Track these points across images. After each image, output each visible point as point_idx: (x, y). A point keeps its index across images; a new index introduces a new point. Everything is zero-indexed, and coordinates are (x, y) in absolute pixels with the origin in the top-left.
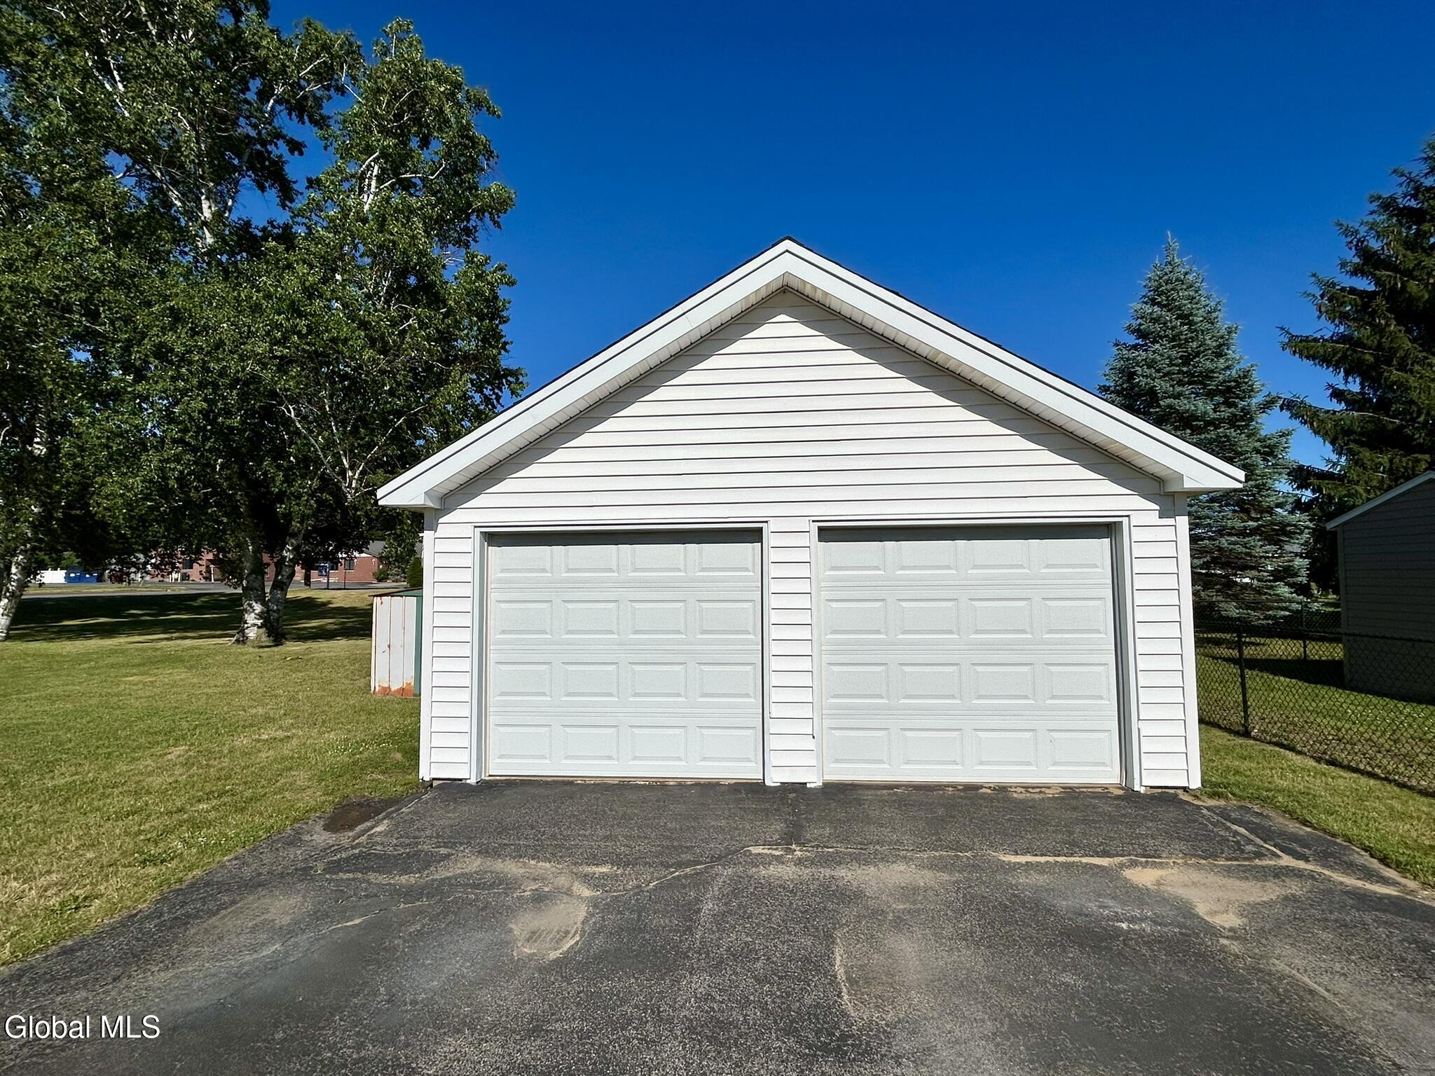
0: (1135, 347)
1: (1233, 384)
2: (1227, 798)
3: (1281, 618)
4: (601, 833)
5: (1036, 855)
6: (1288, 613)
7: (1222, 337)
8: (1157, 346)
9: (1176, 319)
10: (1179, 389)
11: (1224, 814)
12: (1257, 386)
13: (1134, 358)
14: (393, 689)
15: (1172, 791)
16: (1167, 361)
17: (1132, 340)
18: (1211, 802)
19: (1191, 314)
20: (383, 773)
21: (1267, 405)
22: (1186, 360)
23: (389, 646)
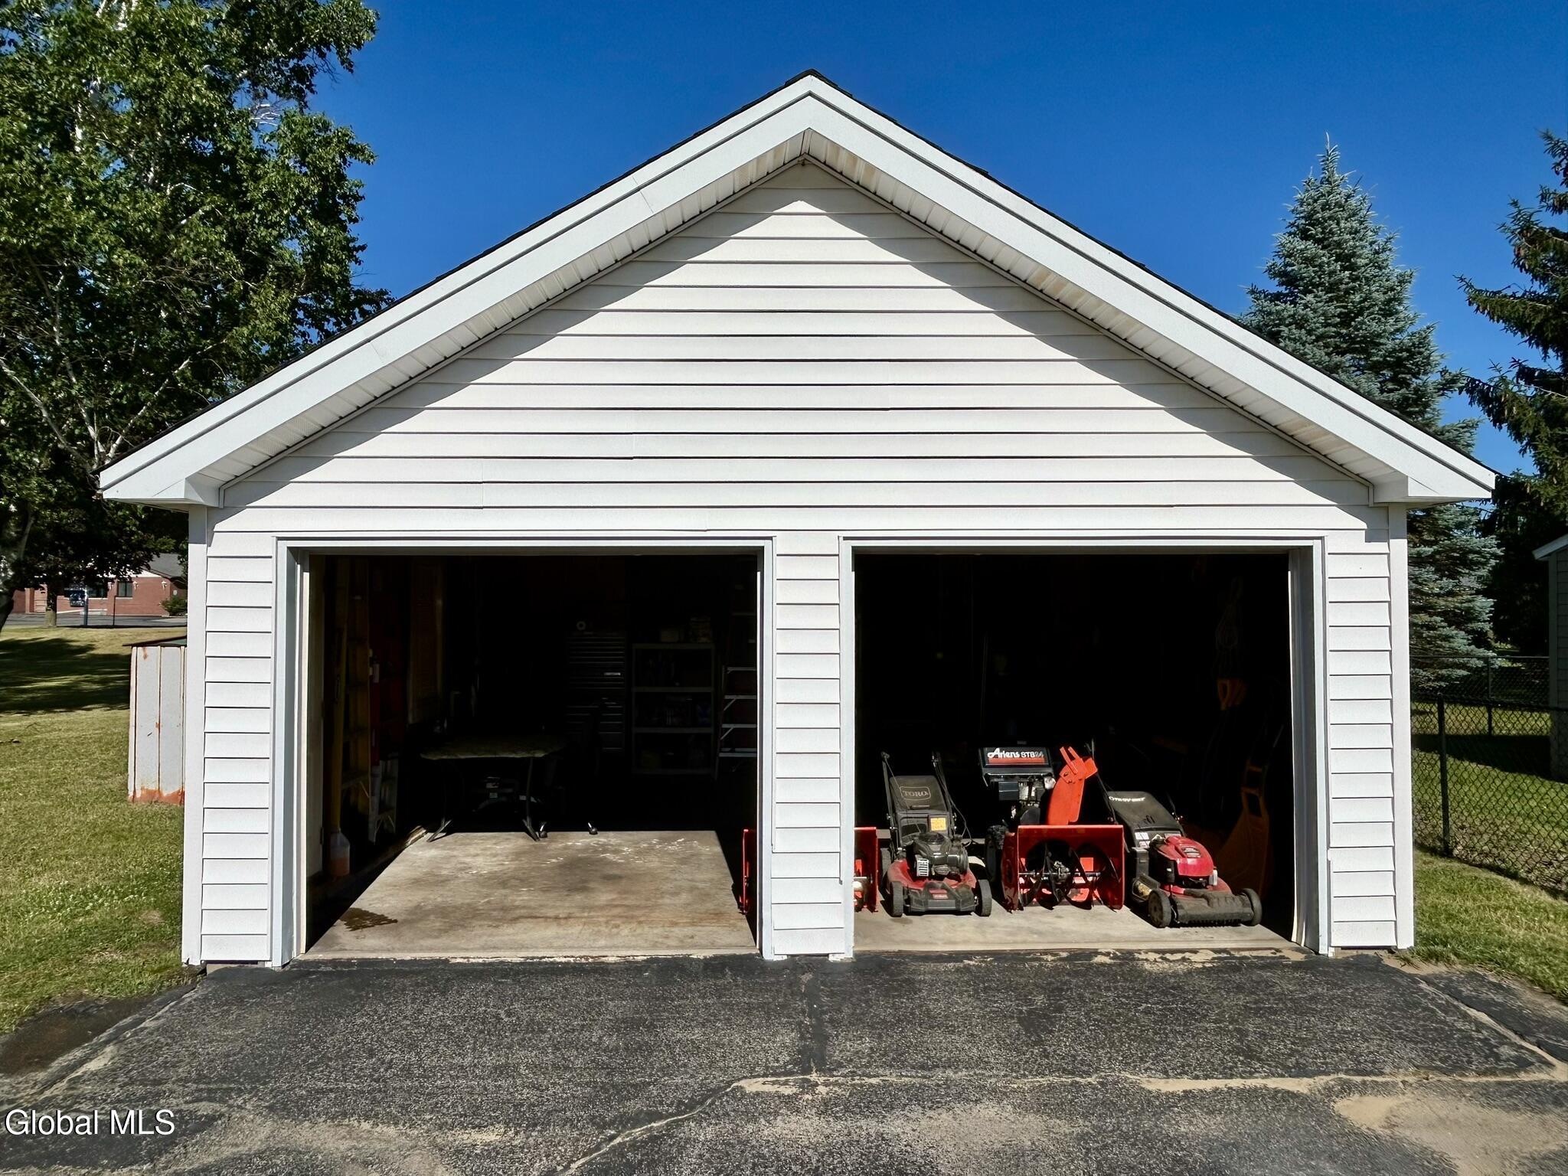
0: (1277, 297)
1: (1405, 354)
2: (1448, 961)
3: (1457, 679)
4: (490, 1060)
5: (1197, 1077)
6: (1465, 673)
7: (1392, 289)
8: (1310, 297)
9: (1336, 261)
10: (1337, 359)
11: (1449, 987)
12: (1435, 357)
13: (1278, 312)
14: (165, 794)
15: (1371, 953)
16: (1322, 319)
17: (1274, 286)
18: (1428, 969)
19: (1354, 255)
20: (123, 948)
21: (1448, 384)
22: (1346, 319)
23: (159, 726)
